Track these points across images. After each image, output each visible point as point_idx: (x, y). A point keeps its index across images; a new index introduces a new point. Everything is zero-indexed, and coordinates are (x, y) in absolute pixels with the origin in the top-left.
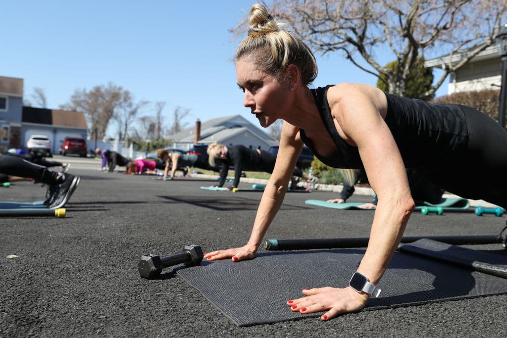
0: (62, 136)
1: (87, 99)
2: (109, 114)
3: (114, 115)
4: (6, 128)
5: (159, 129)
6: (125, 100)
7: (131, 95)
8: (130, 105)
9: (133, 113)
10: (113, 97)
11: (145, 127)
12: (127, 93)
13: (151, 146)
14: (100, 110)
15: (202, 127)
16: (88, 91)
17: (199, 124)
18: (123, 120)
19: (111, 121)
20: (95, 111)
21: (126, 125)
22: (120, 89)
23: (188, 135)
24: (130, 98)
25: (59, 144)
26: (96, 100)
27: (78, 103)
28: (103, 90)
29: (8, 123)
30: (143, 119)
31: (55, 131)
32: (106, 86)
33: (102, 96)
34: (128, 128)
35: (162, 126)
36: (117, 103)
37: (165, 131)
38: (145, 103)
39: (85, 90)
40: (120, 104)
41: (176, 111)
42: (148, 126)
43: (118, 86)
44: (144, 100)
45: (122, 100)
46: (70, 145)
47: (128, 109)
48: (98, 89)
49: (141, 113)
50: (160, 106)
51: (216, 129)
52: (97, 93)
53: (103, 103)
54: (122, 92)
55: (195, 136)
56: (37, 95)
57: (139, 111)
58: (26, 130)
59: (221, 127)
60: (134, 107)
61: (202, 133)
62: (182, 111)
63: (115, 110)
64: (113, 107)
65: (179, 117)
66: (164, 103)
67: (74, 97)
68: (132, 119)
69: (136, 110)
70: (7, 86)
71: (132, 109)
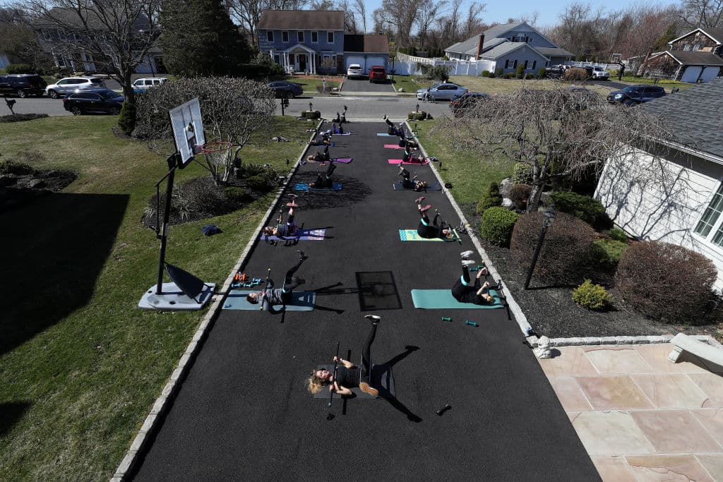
2: (413, 16)
3: (417, 16)
4: (334, 57)
5: (455, 26)
8: (430, 6)
9: (433, 14)
13: (434, 71)
17: (482, 37)
18: (424, 21)
21: (426, 26)
23: (473, 47)
29: (335, 53)
30: (440, 20)
34: (427, 29)
35: (458, 23)
36: (420, 4)
37: (460, 27)
38: (443, 3)
40: (422, 5)
41: (471, 8)
42: (444, 25)
46: (375, 73)
47: (428, 10)
49: (438, 15)
51: (499, 40)
55: (477, 49)
57: (438, 11)
58: (347, 57)
59: (503, 39)
60: (434, 7)
61: (484, 47)
62: (477, 7)
63: (418, 11)
64: (416, 8)
65: (473, 15)
68: (431, 20)
69: (435, 10)
70: (333, 20)
71: (431, 10)
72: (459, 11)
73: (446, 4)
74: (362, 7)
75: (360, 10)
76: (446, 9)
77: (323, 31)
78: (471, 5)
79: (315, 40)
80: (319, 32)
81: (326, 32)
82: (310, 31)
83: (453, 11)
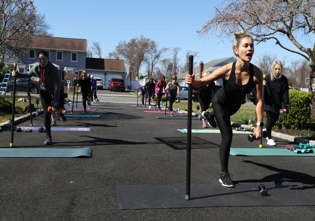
0: (110, 77)
1: (126, 48)
2: (141, 58)
3: (144, 58)
4: (77, 73)
5: (176, 68)
6: (152, 48)
7: (155, 44)
8: (155, 51)
9: (157, 57)
10: (144, 46)
11: (165, 67)
12: (153, 43)
14: (135, 56)
15: (204, 67)
16: (127, 43)
17: (202, 65)
18: (151, 62)
19: (142, 63)
20: (132, 56)
21: (153, 66)
22: (148, 40)
24: (155, 46)
25: (108, 83)
26: (132, 49)
27: (121, 52)
28: (137, 41)
29: (78, 70)
30: (164, 61)
31: (105, 74)
32: (139, 39)
33: (136, 46)
34: (154, 68)
35: (177, 66)
36: (146, 50)
37: (180, 69)
38: (165, 49)
39: (125, 42)
40: (148, 51)
42: (167, 66)
43: (147, 38)
44: (165, 48)
45: (149, 48)
46: (114, 84)
47: (154, 54)
48: (133, 41)
49: (162, 58)
50: (176, 51)
52: (133, 44)
53: (137, 50)
54: (149, 42)
55: (199, 74)
56: (95, 47)
57: (161, 55)
60: (158, 52)
63: (145, 55)
64: (144, 53)
66: (179, 49)
67: (118, 47)
68: (156, 61)
69: (159, 54)
70: (77, 45)
71: (156, 54)
72: (178, 56)
73: (167, 51)
74: (99, 50)
75: (98, 52)
76: (168, 54)
77: (67, 51)
78: (187, 52)
79: (60, 58)
80: (64, 51)
81: (70, 52)
82: (55, 51)
83: (173, 55)
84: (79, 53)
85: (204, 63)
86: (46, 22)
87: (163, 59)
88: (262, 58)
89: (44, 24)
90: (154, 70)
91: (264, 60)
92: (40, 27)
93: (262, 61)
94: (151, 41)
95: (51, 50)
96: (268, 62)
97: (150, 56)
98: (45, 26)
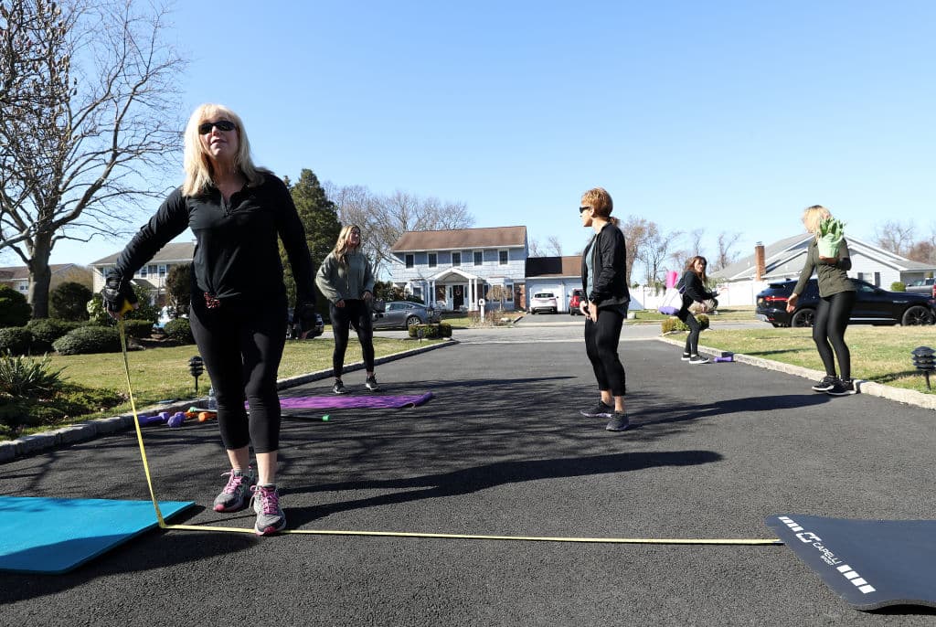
3: (639, 255)
6: (651, 236)
7: (657, 227)
8: (658, 240)
9: (663, 249)
10: (634, 233)
11: (680, 265)
12: (652, 226)
15: (766, 254)
17: (761, 250)
18: (651, 260)
19: (635, 263)
21: (655, 265)
22: (643, 222)
24: (656, 232)
30: (676, 255)
34: (658, 270)
36: (641, 240)
38: (677, 234)
40: (645, 241)
41: (720, 239)
43: (640, 219)
44: (675, 231)
45: (647, 235)
47: (656, 246)
49: (671, 250)
50: (697, 235)
51: (791, 254)
54: (645, 225)
55: (756, 269)
57: (670, 245)
58: (530, 284)
60: (663, 241)
62: (728, 238)
63: (640, 249)
64: (637, 246)
65: (725, 247)
66: (703, 231)
68: (661, 257)
69: (665, 245)
70: (508, 237)
71: (660, 245)
72: (702, 245)
73: (681, 236)
77: (492, 250)
79: (478, 262)
80: (485, 250)
81: (496, 250)
82: (471, 251)
83: (693, 244)
84: (511, 249)
85: (766, 245)
86: (468, 213)
87: (675, 251)
88: (882, 229)
89: (466, 217)
90: (658, 274)
91: (887, 233)
92: (461, 223)
93: (881, 236)
94: (648, 222)
95: (464, 251)
96: (898, 236)
97: (648, 249)
98: (469, 220)
